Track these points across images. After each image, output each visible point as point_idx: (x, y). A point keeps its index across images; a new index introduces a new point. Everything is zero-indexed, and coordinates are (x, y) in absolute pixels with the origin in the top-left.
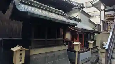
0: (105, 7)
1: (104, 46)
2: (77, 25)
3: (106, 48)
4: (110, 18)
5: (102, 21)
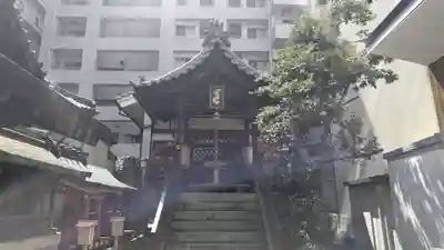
0: (154, 122)
1: (149, 226)
2: (89, 174)
3: (154, 230)
5: (146, 160)
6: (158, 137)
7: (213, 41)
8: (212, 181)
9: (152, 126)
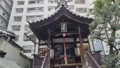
4: (44, 52)
5: (34, 55)
6: (41, 47)
7: (62, 4)
9: (39, 43)
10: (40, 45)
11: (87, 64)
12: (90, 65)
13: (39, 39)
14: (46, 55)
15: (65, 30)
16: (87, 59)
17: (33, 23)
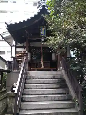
0: (16, 43)
1: (14, 89)
3: (16, 92)
4: (21, 55)
6: (18, 50)
7: (42, 5)
8: (41, 66)
10: (16, 47)
11: (61, 68)
12: (64, 70)
13: (16, 41)
14: (25, 58)
15: (44, 34)
16: (62, 64)
17: (11, 24)
